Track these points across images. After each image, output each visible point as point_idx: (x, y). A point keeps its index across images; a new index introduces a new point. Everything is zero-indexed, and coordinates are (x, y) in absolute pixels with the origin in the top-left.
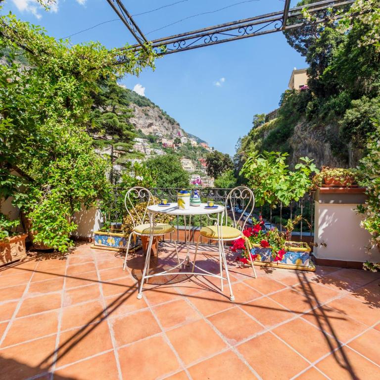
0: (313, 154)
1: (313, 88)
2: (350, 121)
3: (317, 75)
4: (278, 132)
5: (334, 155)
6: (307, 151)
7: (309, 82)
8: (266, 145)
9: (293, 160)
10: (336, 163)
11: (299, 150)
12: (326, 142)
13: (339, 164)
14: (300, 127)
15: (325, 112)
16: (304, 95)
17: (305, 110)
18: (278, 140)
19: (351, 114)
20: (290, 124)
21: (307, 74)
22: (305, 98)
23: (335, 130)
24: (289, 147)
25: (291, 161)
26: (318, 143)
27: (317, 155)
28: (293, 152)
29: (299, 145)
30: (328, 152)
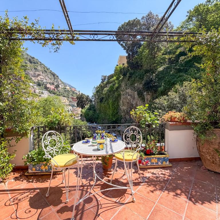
0: (130, 97)
1: (129, 65)
5: (139, 98)
7: (127, 62)
12: (135, 91)
13: (141, 102)
14: (124, 84)
21: (127, 58)
22: (126, 70)
23: (139, 86)
24: (119, 93)
26: (132, 92)
27: (132, 97)
28: (121, 96)
29: (124, 92)
30: (136, 96)
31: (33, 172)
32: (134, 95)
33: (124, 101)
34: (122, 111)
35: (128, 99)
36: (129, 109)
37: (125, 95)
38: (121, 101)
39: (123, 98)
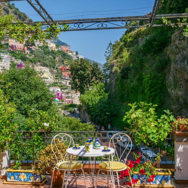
6: (186, 63)
9: (171, 73)
11: (177, 61)
14: (178, 36)
18: (154, 50)
22: (183, 3)
24: (166, 57)
25: (169, 74)
28: (171, 64)
29: (177, 56)
31: (12, 180)
33: (179, 76)
34: (172, 99)
37: (179, 62)
38: (171, 77)
39: (176, 70)
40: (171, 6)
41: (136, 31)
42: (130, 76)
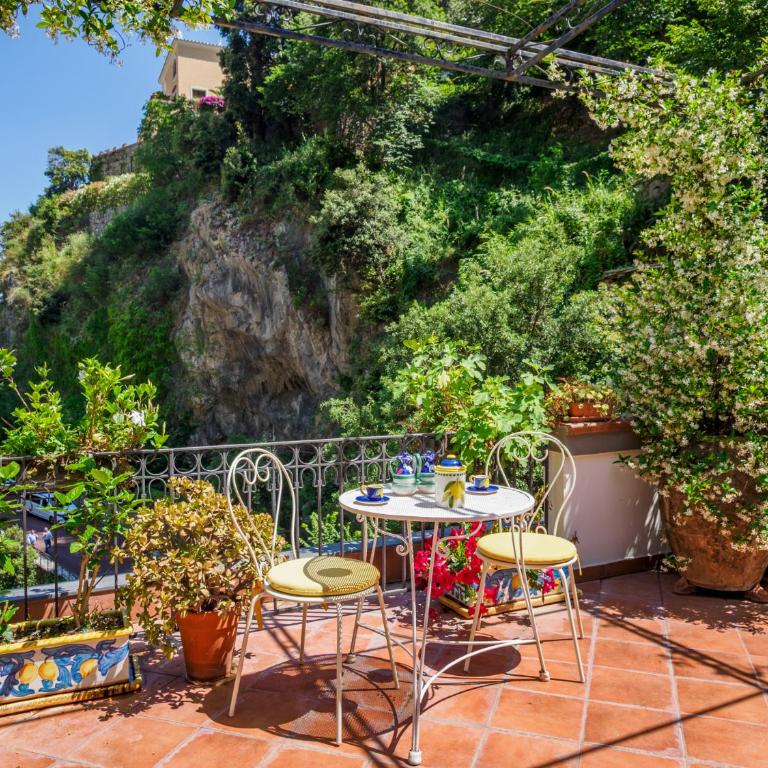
0: (246, 297)
1: (237, 110)
2: (334, 222)
3: (247, 75)
4: (140, 221)
5: (298, 305)
6: (229, 287)
7: (228, 89)
8: (100, 258)
9: (189, 313)
10: (301, 324)
11: (205, 282)
12: (277, 267)
13: (310, 328)
14: (207, 215)
15: (272, 184)
16: (216, 124)
17: (217, 168)
18: (139, 246)
19: (335, 204)
20: (174, 200)
21: (222, 64)
22: (218, 133)
23: (296, 238)
24: (175, 269)
25: (184, 313)
26: (256, 267)
27: (254, 300)
28: (188, 289)
29: (206, 267)
30: (281, 296)
32: (267, 288)
33: (210, 319)
34: (193, 380)
35: (235, 313)
36: (237, 371)
37: (211, 284)
38: (188, 323)
39: (203, 304)
40: (188, 136)
41: (82, 191)
42: (68, 316)
